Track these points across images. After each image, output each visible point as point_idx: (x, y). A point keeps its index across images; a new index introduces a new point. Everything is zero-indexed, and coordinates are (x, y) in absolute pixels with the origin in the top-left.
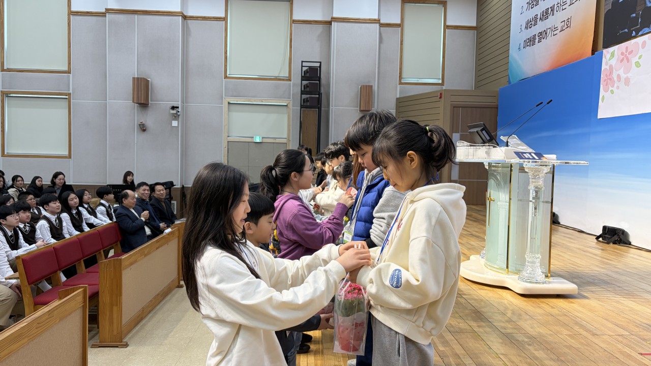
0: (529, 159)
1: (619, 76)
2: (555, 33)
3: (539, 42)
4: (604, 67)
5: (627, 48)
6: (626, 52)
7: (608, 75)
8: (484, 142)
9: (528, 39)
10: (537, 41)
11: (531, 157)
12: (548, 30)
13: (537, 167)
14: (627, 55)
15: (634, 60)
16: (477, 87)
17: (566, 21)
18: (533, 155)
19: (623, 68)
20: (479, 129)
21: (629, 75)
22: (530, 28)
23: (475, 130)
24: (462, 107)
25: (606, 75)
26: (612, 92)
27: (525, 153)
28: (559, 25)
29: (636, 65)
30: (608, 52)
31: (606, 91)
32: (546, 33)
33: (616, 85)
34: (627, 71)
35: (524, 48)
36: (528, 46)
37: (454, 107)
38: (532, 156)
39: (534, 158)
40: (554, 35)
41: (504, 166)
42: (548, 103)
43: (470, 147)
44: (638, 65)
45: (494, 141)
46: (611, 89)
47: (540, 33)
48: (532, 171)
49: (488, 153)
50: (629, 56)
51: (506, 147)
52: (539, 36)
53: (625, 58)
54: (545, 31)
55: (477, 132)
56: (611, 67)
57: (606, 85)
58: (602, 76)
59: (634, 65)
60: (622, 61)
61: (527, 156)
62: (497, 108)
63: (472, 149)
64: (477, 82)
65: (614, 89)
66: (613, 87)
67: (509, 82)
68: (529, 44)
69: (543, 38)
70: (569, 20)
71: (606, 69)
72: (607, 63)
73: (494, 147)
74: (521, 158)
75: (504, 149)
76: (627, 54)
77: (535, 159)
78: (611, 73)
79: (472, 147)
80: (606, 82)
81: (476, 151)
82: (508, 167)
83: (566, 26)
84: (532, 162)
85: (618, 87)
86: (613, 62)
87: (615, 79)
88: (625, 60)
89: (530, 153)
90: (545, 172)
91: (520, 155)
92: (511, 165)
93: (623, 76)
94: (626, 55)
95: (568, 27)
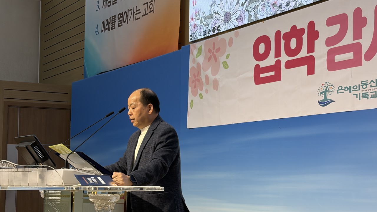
0: (93, 184)
1: (207, 77)
2: (138, 16)
3: (119, 26)
4: (191, 65)
5: (214, 44)
6: (214, 49)
7: (196, 75)
8: (37, 162)
9: (107, 20)
10: (117, 24)
11: (96, 182)
12: (130, 12)
13: (105, 195)
14: (215, 53)
15: (222, 59)
16: (43, 79)
17: (149, 4)
18: (99, 178)
19: (211, 67)
20: (29, 144)
21: (218, 77)
22: (109, 6)
23: (24, 145)
24: (20, 107)
25: (194, 75)
26: (201, 96)
27: (90, 176)
28: (142, 8)
29: (223, 65)
30: (195, 47)
31: (195, 94)
32: (127, 16)
33: (204, 88)
34: (215, 71)
35: (102, 31)
36: (106, 29)
37: (9, 106)
38: (98, 180)
39: (100, 184)
40: (136, 19)
41: (64, 194)
42: (120, 112)
43: (16, 170)
44: (226, 65)
45: (49, 160)
46: (199, 92)
47: (120, 14)
48: (98, 201)
49: (42, 177)
50: (217, 54)
51: (65, 170)
52: (119, 19)
53: (213, 56)
54: (125, 12)
55: (27, 147)
56: (198, 65)
57: (195, 87)
58: (190, 76)
59: (221, 65)
60: (209, 59)
61: (91, 180)
62: (70, 109)
63: (18, 172)
64: (43, 71)
65: (203, 93)
66: (201, 90)
67: (85, 74)
68: (107, 27)
69: (124, 22)
70: (153, 3)
71: (193, 67)
72: (194, 61)
73: (49, 169)
74: (83, 184)
75: (61, 171)
76: (215, 51)
77: (102, 184)
78: (199, 73)
79: (19, 170)
80: (194, 84)
81: (25, 175)
82: (69, 196)
83: (149, 10)
84: (99, 189)
85: (207, 91)
86: (201, 60)
87: (204, 80)
88: (213, 59)
89: (96, 177)
90: (114, 201)
91: (82, 179)
92: (72, 193)
93: (212, 77)
94: (213, 52)
95: (151, 11)
